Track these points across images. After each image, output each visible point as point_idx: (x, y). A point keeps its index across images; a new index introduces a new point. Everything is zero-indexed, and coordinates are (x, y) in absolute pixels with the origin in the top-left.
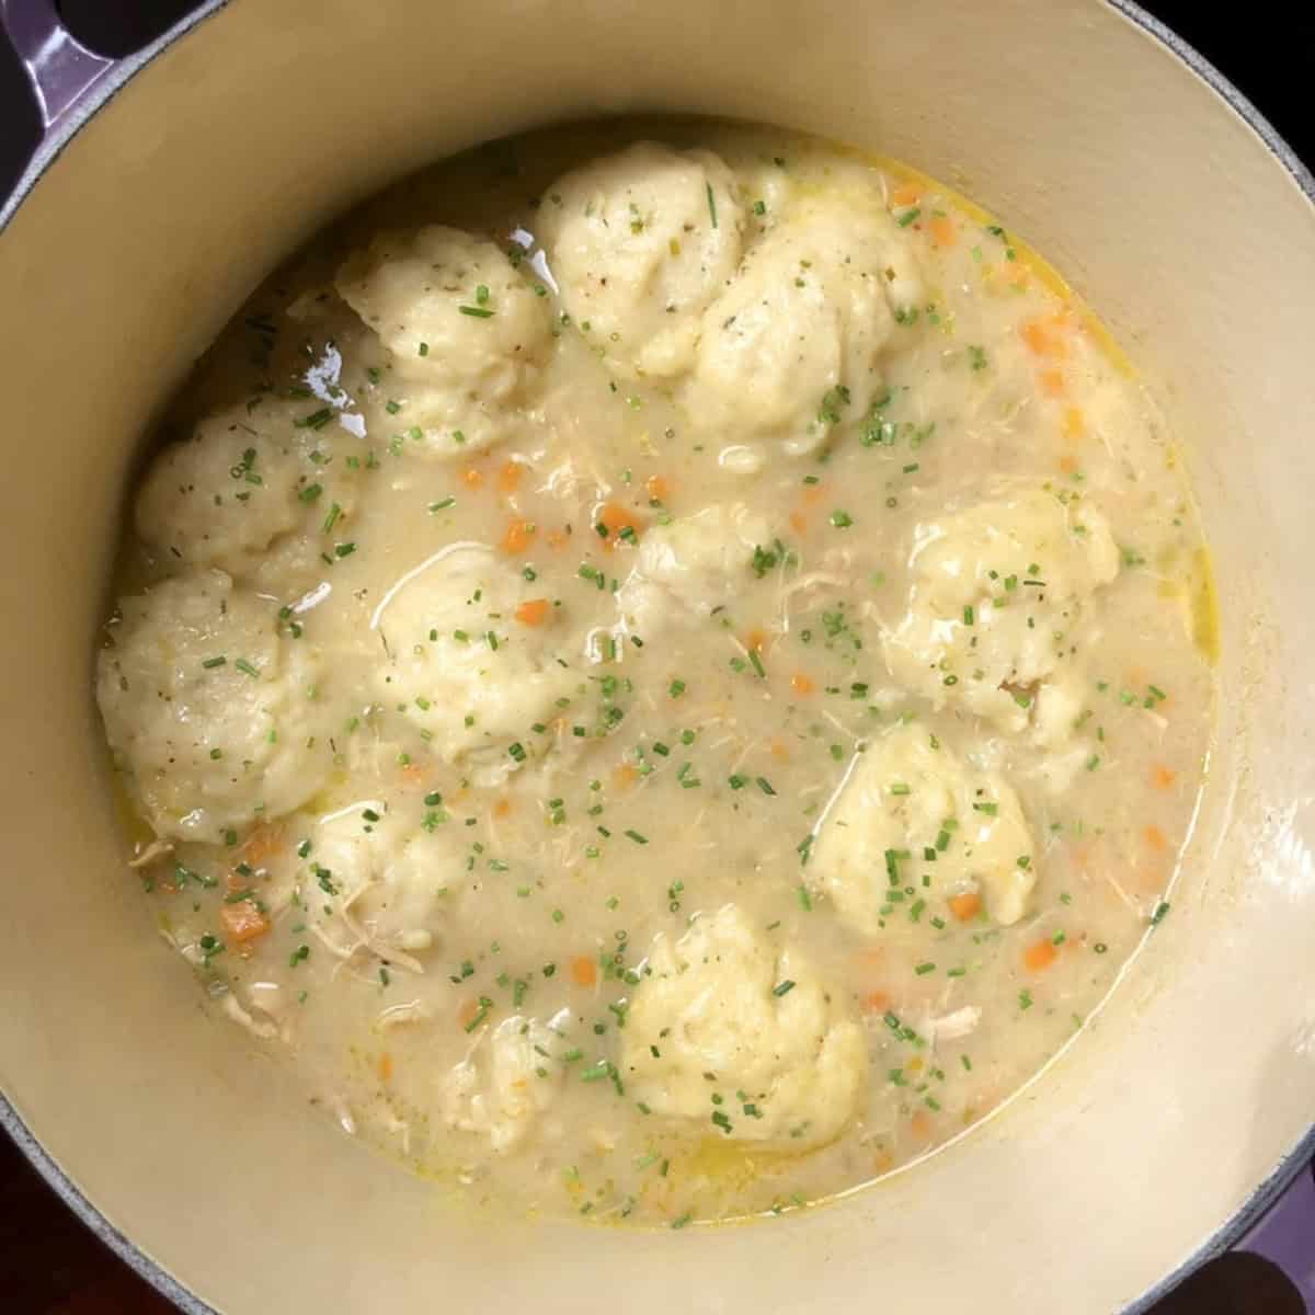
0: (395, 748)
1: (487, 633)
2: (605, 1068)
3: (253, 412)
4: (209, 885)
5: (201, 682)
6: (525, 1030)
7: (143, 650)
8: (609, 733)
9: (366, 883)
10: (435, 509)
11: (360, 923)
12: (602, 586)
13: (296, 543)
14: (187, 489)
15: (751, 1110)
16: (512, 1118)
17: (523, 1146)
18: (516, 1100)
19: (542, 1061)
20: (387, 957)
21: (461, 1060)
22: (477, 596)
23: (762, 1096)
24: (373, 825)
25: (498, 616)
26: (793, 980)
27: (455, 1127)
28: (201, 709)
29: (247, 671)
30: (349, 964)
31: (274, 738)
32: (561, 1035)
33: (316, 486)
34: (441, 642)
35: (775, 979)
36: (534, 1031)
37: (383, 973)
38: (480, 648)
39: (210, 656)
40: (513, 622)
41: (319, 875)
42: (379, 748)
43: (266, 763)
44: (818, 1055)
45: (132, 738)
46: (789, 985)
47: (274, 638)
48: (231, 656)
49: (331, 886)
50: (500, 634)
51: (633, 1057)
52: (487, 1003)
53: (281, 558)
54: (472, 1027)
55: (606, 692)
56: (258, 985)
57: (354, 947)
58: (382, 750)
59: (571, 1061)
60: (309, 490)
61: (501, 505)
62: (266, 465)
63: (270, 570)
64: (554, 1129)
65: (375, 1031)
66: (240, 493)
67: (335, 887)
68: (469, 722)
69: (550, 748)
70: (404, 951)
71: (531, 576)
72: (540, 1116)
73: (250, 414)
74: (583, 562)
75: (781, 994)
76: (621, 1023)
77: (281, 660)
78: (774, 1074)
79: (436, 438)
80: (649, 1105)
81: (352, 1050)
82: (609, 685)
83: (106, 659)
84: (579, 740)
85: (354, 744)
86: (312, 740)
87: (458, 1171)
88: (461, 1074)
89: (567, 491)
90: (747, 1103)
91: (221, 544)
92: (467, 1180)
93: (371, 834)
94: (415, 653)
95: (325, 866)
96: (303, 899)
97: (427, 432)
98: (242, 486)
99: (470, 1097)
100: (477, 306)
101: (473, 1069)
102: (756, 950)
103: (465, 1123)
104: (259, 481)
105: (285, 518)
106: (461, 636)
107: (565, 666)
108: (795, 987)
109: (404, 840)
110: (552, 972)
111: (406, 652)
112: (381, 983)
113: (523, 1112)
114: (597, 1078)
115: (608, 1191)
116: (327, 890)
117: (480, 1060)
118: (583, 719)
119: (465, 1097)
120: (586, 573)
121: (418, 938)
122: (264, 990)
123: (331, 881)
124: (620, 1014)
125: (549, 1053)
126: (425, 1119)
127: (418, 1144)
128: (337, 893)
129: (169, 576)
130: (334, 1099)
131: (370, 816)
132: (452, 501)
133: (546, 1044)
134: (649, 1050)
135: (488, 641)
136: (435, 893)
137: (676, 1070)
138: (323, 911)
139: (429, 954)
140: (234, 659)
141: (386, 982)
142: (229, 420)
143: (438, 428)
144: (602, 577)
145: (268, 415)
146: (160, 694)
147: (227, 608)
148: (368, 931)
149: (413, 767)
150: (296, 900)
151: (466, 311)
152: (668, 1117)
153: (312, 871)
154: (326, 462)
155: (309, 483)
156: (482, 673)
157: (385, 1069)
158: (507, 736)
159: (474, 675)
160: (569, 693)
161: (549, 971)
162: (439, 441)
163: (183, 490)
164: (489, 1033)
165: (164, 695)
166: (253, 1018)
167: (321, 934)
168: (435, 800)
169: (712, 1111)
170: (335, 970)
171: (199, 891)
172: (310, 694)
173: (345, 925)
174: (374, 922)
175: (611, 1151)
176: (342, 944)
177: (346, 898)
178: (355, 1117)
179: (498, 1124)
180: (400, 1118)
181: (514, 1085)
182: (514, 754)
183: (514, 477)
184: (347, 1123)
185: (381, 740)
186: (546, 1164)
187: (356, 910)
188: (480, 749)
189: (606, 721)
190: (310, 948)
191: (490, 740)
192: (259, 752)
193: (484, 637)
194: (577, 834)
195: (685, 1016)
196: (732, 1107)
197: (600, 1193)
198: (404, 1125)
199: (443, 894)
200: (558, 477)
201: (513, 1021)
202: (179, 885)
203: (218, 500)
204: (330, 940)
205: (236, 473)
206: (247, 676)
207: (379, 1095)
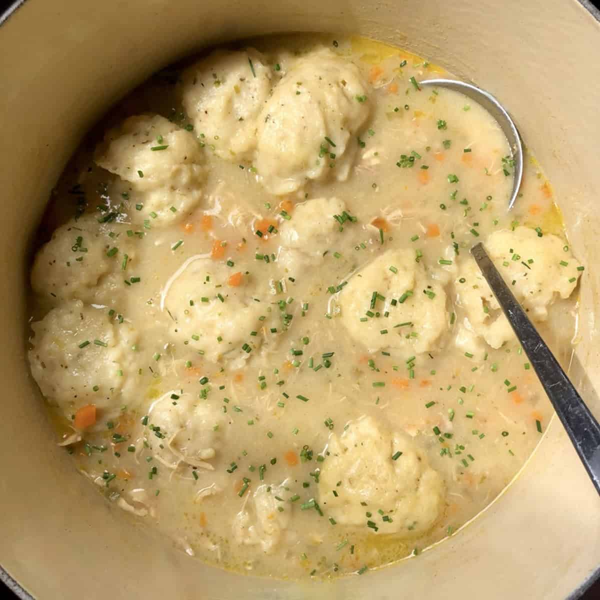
0: (184, 361)
1: (217, 296)
2: (314, 503)
3: (78, 220)
4: (103, 450)
5: (80, 356)
6: (269, 489)
7: (49, 347)
8: (288, 328)
9: (177, 430)
10: (175, 248)
11: (178, 450)
12: (268, 261)
13: (111, 278)
14: (52, 262)
15: (386, 519)
16: (270, 535)
17: (278, 547)
18: (270, 525)
19: (280, 503)
20: (195, 465)
21: (241, 511)
22: (208, 279)
23: (391, 511)
24: (177, 401)
25: (220, 286)
26: (400, 451)
27: (243, 544)
28: (83, 368)
29: (100, 345)
30: (177, 472)
31: (122, 373)
32: (287, 489)
33: (115, 248)
34: (196, 305)
35: (392, 452)
36: (273, 489)
37: (194, 473)
38: (215, 303)
39: (81, 342)
40: (229, 287)
41: (154, 430)
42: (174, 363)
43: (121, 386)
44: (417, 488)
45: (54, 390)
46: (399, 454)
47: (110, 325)
48: (91, 340)
49: (161, 434)
50: (223, 294)
51: (325, 498)
52: (247, 481)
53: (105, 286)
54: (242, 493)
55: (281, 308)
56: (135, 491)
57: (178, 462)
58: (176, 363)
59: (294, 501)
60: (112, 250)
61: (207, 237)
62: (88, 243)
63: (100, 294)
64: (292, 537)
65: (195, 502)
66: (78, 258)
67: (163, 435)
68: (220, 339)
69: (262, 342)
70: (202, 460)
71: (231, 264)
72: (284, 531)
73: (76, 221)
74: (256, 253)
75: (396, 459)
76: (317, 481)
77: (116, 335)
78: (395, 500)
79: (163, 214)
80: (336, 520)
81: (186, 515)
82: (282, 306)
83: (31, 355)
84: (275, 335)
85: (161, 365)
86: (140, 370)
87: (245, 563)
88: (242, 517)
89: (239, 222)
90: (384, 515)
91: (75, 285)
92: (250, 568)
93: (176, 406)
94: (185, 314)
95: (156, 426)
96: (149, 443)
97: (158, 213)
98: (79, 255)
99: (248, 527)
100: (159, 145)
101: (247, 514)
102: (381, 438)
103: (247, 541)
104: (86, 250)
105: (103, 266)
106: (205, 300)
107: (259, 301)
108: (402, 455)
109: (193, 406)
110: (275, 462)
111: (181, 315)
112: (194, 479)
113: (275, 531)
114: (309, 508)
115: (323, 562)
116: (160, 437)
117: (250, 508)
118: (274, 324)
119: (245, 528)
120: (259, 257)
121: (208, 452)
122: (137, 493)
123: (160, 432)
124: (317, 476)
125: (282, 498)
126: (227, 541)
127: (224, 555)
128: (164, 437)
129: (53, 308)
130: (181, 540)
131: (175, 397)
132: (181, 242)
133: (280, 495)
134: (332, 492)
135: (218, 298)
136: (213, 429)
137: (347, 502)
138: (159, 448)
139: (215, 460)
140: (93, 340)
141: (197, 478)
142: (67, 227)
143: (162, 209)
144: (267, 256)
145: (85, 221)
146: (62, 366)
147: (84, 317)
148: (183, 454)
149: (194, 368)
150: (146, 444)
151: (155, 149)
152: (346, 526)
153: (151, 429)
154: (117, 236)
155: (111, 248)
156: (220, 315)
157: (203, 522)
158: (239, 342)
159: (217, 317)
160: (265, 313)
161: (274, 462)
162: (165, 215)
163: (51, 264)
164: (252, 494)
165: (64, 366)
166: (135, 507)
167: (160, 459)
168: (205, 381)
169: (367, 521)
170: (171, 477)
171: (99, 454)
172: (134, 348)
173: (171, 453)
174: (185, 448)
175: (321, 543)
176: (172, 463)
177: (169, 439)
178: (193, 547)
179: (263, 539)
180: (215, 544)
181: (269, 518)
182: (245, 350)
183: (209, 222)
184: (189, 551)
185: (175, 359)
186: (290, 555)
187: (175, 444)
188: (228, 352)
189: (285, 322)
190: (157, 467)
191: (232, 346)
192: (116, 382)
193: (216, 297)
194: (272, 394)
195: (348, 474)
196: (376, 518)
197: (319, 564)
198: (217, 547)
199: (216, 429)
200: (233, 216)
201: (263, 487)
202: (88, 454)
203: (68, 264)
204: (165, 461)
205: (74, 249)
206: (101, 347)
207: (202, 534)
